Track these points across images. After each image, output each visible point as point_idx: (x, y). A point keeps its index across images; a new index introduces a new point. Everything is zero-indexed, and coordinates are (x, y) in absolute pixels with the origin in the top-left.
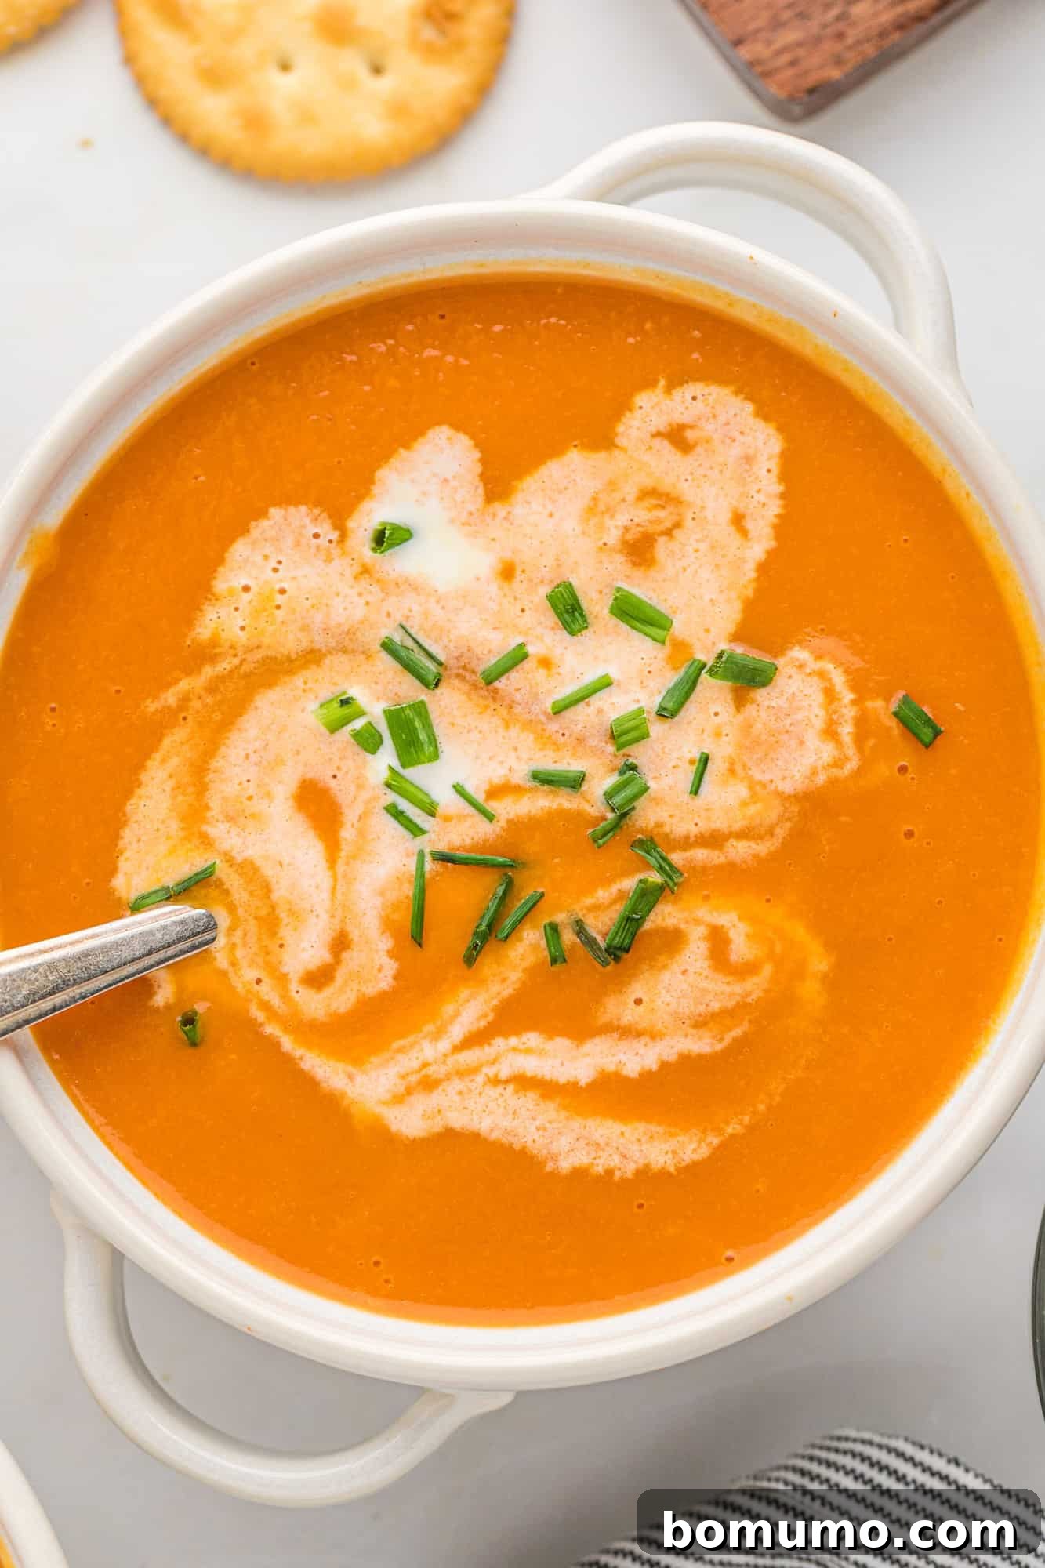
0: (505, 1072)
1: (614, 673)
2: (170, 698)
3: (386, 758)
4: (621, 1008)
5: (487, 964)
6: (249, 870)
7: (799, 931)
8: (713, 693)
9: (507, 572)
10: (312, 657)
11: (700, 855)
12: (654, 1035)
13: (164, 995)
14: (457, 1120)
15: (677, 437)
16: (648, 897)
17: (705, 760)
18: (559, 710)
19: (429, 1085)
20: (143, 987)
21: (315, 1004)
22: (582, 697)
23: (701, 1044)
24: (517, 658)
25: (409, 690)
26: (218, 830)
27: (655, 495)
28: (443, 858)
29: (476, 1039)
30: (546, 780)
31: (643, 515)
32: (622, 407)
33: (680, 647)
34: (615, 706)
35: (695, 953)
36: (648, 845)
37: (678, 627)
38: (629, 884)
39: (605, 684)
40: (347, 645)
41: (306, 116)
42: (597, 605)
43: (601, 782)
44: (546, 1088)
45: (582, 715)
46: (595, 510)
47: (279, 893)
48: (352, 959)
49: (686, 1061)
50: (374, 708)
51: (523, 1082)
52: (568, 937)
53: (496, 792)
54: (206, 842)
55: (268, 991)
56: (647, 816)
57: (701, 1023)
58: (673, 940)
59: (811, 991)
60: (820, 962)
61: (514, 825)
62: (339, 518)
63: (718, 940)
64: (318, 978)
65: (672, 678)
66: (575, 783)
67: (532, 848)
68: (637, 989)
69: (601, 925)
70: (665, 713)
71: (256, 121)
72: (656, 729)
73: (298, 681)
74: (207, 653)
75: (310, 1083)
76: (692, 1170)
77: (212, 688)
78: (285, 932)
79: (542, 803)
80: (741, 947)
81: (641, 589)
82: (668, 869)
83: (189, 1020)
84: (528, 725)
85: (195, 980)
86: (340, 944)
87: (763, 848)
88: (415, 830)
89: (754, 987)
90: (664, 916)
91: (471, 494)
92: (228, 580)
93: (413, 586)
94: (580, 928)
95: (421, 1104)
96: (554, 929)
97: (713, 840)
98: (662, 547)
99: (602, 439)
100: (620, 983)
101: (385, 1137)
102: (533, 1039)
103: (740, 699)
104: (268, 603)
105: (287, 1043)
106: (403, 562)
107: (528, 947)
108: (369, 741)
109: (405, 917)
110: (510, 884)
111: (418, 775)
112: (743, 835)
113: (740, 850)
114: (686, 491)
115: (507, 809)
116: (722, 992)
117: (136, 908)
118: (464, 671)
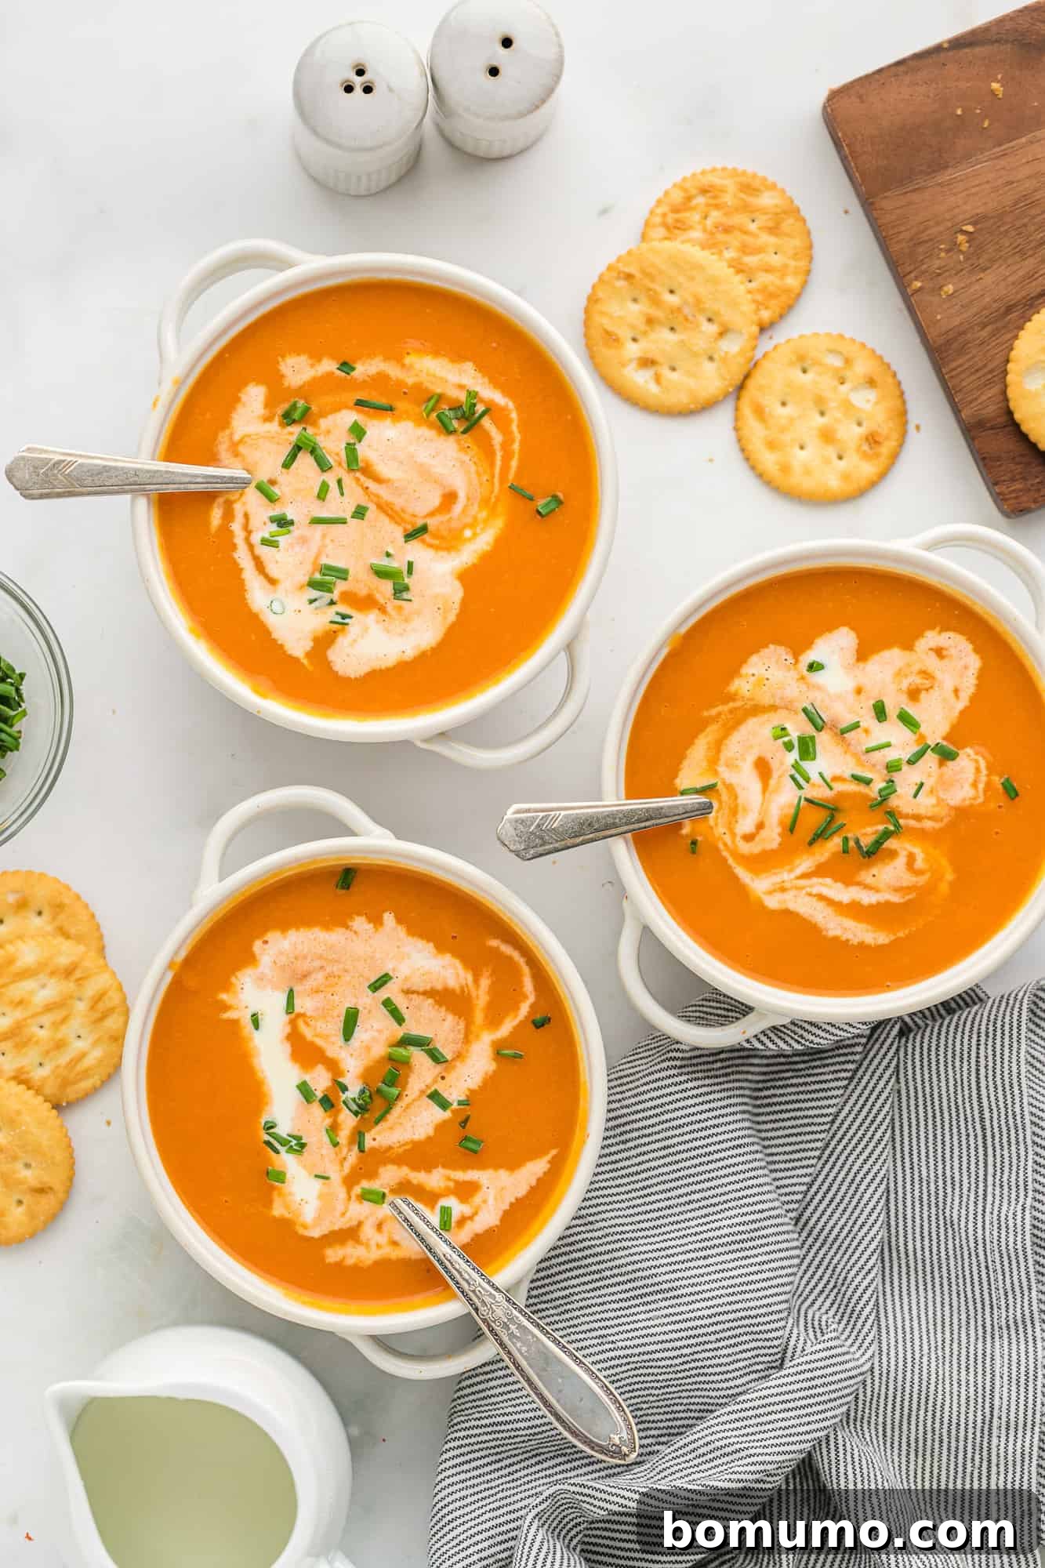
0: (815, 891)
1: (893, 741)
2: (714, 712)
3: (795, 755)
4: (866, 876)
5: (816, 847)
6: (730, 788)
7: (944, 862)
8: (931, 759)
9: (859, 691)
10: (773, 708)
11: (912, 823)
12: (877, 890)
13: (686, 830)
14: (792, 906)
15: (939, 652)
16: (887, 835)
17: (922, 785)
18: (868, 751)
19: (783, 890)
20: (679, 826)
21: (745, 848)
22: (879, 748)
23: (895, 898)
24: (856, 726)
25: (810, 730)
26: (721, 769)
27: (925, 674)
28: (807, 800)
29: (805, 876)
30: (856, 778)
31: (918, 680)
32: (919, 635)
33: (922, 738)
34: (891, 755)
35: (901, 861)
36: (892, 814)
37: (923, 729)
38: (881, 828)
39: (888, 745)
40: (788, 707)
41: (807, 472)
42: (892, 711)
43: (879, 784)
44: (830, 902)
45: (877, 755)
46: (899, 674)
47: (740, 801)
48: (763, 833)
49: (888, 904)
50: (794, 735)
51: (821, 897)
52: (852, 844)
53: (835, 779)
54: (716, 773)
55: (727, 838)
56: (894, 802)
57: (897, 890)
58: (893, 854)
59: (944, 888)
60: (949, 876)
61: (841, 795)
62: (796, 656)
63: (911, 858)
64: (749, 838)
65: (916, 749)
66: (868, 782)
67: (846, 805)
68: (874, 871)
69: (866, 841)
70: (910, 762)
71: (785, 469)
72: (905, 768)
73: (766, 717)
74: (732, 698)
75: (735, 878)
76: (880, 948)
77: (731, 711)
78: (739, 816)
79: (853, 787)
80: (920, 863)
81: (911, 710)
82: (897, 826)
83: (694, 843)
84: (855, 755)
85: (701, 827)
86: (760, 826)
87: (938, 826)
88: (800, 787)
89: (922, 880)
90: (891, 844)
91: (851, 656)
92: (746, 670)
93: (819, 688)
94: (857, 842)
95: (778, 896)
96: (846, 840)
97: (918, 818)
98: (923, 695)
99: (908, 646)
100: (868, 866)
101: (761, 905)
102: (828, 881)
103: (941, 764)
104: (762, 682)
105: (731, 861)
106: (818, 678)
107: (835, 843)
108: (789, 747)
109: (789, 822)
110: (832, 818)
111: (807, 765)
112: (929, 818)
113: (928, 824)
114: (938, 675)
115: (838, 787)
116: (908, 879)
117: (683, 793)
118: (833, 727)
